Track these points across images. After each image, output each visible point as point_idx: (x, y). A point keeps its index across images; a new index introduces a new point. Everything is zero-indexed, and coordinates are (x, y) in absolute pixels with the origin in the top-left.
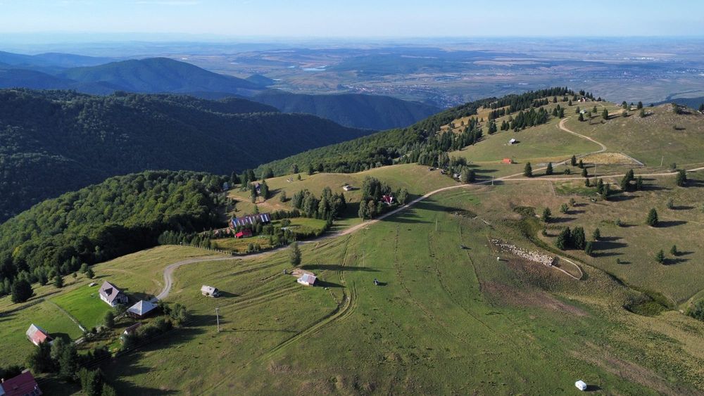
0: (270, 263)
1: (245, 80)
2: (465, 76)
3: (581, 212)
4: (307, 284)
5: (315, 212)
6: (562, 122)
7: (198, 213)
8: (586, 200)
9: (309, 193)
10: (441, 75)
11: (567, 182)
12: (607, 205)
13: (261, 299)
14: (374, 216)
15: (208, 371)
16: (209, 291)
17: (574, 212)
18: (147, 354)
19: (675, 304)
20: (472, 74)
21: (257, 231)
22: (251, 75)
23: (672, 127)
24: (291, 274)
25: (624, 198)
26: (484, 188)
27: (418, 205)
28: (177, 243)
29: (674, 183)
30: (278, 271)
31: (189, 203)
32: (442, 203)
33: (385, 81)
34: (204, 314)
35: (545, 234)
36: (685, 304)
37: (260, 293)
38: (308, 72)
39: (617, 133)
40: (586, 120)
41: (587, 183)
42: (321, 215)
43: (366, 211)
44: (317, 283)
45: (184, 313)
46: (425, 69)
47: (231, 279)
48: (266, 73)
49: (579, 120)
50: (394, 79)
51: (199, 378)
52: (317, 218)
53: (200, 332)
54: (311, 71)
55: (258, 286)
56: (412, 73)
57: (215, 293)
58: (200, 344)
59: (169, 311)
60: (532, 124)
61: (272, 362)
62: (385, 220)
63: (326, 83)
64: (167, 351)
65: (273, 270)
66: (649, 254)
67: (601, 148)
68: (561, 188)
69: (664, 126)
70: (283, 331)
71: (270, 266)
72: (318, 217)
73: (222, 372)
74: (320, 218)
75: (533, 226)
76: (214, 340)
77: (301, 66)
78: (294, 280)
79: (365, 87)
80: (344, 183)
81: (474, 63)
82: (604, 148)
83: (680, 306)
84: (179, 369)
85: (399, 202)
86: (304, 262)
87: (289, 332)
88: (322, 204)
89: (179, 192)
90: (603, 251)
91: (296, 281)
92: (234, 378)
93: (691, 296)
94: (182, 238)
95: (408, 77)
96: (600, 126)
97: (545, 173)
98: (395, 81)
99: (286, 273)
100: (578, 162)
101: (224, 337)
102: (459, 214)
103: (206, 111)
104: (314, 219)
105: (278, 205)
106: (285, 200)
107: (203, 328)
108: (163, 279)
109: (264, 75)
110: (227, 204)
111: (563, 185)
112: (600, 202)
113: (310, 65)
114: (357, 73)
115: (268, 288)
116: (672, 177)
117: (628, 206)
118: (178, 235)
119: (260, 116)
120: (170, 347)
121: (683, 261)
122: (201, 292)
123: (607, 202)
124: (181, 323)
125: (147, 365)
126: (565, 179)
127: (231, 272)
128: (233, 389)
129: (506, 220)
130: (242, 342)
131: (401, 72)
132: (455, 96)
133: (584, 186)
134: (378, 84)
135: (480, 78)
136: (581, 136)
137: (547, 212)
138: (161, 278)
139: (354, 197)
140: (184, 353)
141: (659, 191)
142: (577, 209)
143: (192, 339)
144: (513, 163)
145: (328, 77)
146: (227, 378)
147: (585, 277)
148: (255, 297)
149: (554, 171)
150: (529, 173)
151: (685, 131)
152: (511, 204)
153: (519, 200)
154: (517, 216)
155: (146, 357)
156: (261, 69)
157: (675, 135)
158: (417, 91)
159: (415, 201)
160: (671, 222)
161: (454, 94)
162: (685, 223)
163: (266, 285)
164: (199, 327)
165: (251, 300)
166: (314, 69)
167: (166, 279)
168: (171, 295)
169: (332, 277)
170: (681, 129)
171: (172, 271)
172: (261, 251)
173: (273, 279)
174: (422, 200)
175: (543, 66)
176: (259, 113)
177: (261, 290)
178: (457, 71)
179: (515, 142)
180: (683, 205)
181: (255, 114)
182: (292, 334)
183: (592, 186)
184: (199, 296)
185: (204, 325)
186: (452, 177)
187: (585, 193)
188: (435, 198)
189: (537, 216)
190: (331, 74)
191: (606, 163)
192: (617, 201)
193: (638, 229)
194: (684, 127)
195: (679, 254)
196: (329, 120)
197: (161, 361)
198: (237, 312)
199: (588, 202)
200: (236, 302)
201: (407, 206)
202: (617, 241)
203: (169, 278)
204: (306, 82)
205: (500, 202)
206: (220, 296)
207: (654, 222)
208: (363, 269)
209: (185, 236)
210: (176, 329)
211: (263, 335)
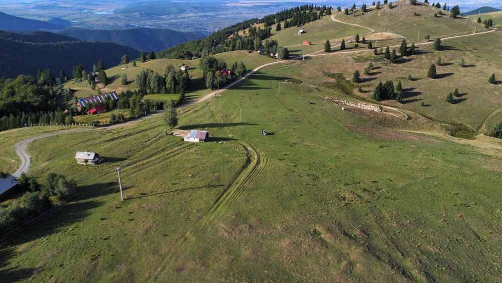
0: (143, 128)
1: (46, 22)
2: (221, 14)
3: (379, 73)
4: (197, 140)
5: (164, 87)
6: (332, 17)
7: (37, 101)
8: (379, 64)
9: (152, 71)
10: (203, 14)
11: (359, 53)
12: (395, 67)
13: (157, 159)
14: (222, 86)
15: (133, 255)
16: (87, 158)
17: (374, 74)
18: (21, 248)
19: (475, 130)
20: (225, 13)
21: (111, 106)
22: (50, 19)
23: (412, 14)
24: (172, 134)
25: (404, 61)
26: (298, 62)
27: (252, 77)
28: (21, 126)
29: (434, 48)
30: (155, 134)
31: (23, 95)
32: (270, 74)
33: (162, 20)
34: (90, 183)
35: (361, 91)
36: (481, 129)
37: (151, 153)
38: (100, 15)
39: (376, 21)
40: (350, 14)
41: (376, 53)
42: (170, 89)
43: (213, 81)
44: (208, 139)
45: (66, 184)
46: (191, 10)
47: (108, 145)
48: (64, 16)
49: (345, 14)
50: (169, 18)
51: (123, 268)
52: (166, 94)
53: (96, 205)
54: (102, 14)
55: (144, 148)
56: (182, 13)
57: (96, 159)
58: (102, 219)
59: (38, 187)
60: (310, 21)
61: (222, 225)
62: (232, 88)
63: (116, 22)
64: (53, 238)
65: (151, 133)
66: (439, 97)
67: (371, 31)
68: (357, 58)
69: (407, 14)
70: (206, 186)
71: (145, 130)
72: (167, 91)
73: (156, 252)
74: (170, 93)
75: (347, 86)
76: (121, 211)
77: (93, 11)
78: (181, 139)
79: (148, 24)
80: (181, 65)
81: (226, 5)
82: (373, 31)
83: (479, 131)
84: (84, 261)
85: (237, 74)
86: (181, 123)
87: (215, 186)
88: (169, 79)
89: (8, 88)
90: (408, 99)
91: (183, 140)
92: (179, 256)
93: (483, 123)
94: (27, 119)
95: (180, 17)
96: (362, 16)
97: (340, 49)
98: (170, 19)
99: (167, 135)
100: (361, 39)
101: (133, 205)
102: (288, 81)
103: (16, 41)
104: (163, 94)
105: (120, 88)
106: (126, 83)
107: (99, 199)
108: (16, 155)
109: (62, 18)
110: (65, 94)
111: (358, 55)
112: (389, 65)
113: (100, 9)
114: (139, 14)
115: (156, 148)
116: (430, 45)
117: (409, 66)
118: (21, 117)
119: (67, 44)
120: (58, 232)
121: (464, 100)
122: (76, 161)
123: (394, 65)
124: (63, 197)
125: (26, 265)
126: (357, 51)
127: (102, 140)
128: (185, 273)
129: (325, 84)
130: (163, 207)
131: (174, 13)
132: (217, 29)
133: (373, 55)
134: (158, 22)
135: (232, 16)
136: (351, 24)
137: (357, 74)
138: (14, 155)
139: (196, 74)
140: (83, 236)
141: (426, 54)
142: (375, 71)
143: (86, 215)
144: (310, 44)
145: (117, 18)
146: (167, 259)
147: (409, 118)
148: (147, 158)
149: (346, 47)
150: (328, 49)
151: (422, 16)
152: (324, 72)
153: (329, 69)
154: (332, 80)
155: (21, 253)
156: (58, 13)
157: (416, 19)
158: (188, 26)
159: (249, 74)
160: (443, 74)
161: (216, 27)
162: (452, 74)
163: (154, 146)
164: (91, 200)
165: (145, 162)
166: (104, 13)
167: (20, 155)
168: (33, 169)
169: (216, 133)
170: (419, 15)
171: (25, 146)
172: (126, 121)
173: (156, 141)
174: (254, 73)
175: (273, 6)
176: (66, 42)
177: (150, 151)
178: (215, 11)
179: (303, 32)
180: (446, 62)
181: (62, 42)
182: (222, 189)
183: (379, 54)
184: (74, 166)
185: (98, 195)
186: (270, 56)
187: (376, 60)
188: (263, 71)
189: (347, 79)
190: (119, 15)
191: (380, 39)
192: (400, 63)
193: (424, 81)
194: (420, 14)
195: (459, 95)
196: (126, 46)
197: (49, 255)
198: (134, 175)
199: (381, 65)
200: (127, 166)
201: (243, 78)
202: (413, 91)
203: (25, 154)
204: (99, 23)
205: (315, 71)
206: (102, 162)
207: (433, 75)
208: (241, 124)
209: (31, 116)
210: (57, 207)
211: (185, 194)
